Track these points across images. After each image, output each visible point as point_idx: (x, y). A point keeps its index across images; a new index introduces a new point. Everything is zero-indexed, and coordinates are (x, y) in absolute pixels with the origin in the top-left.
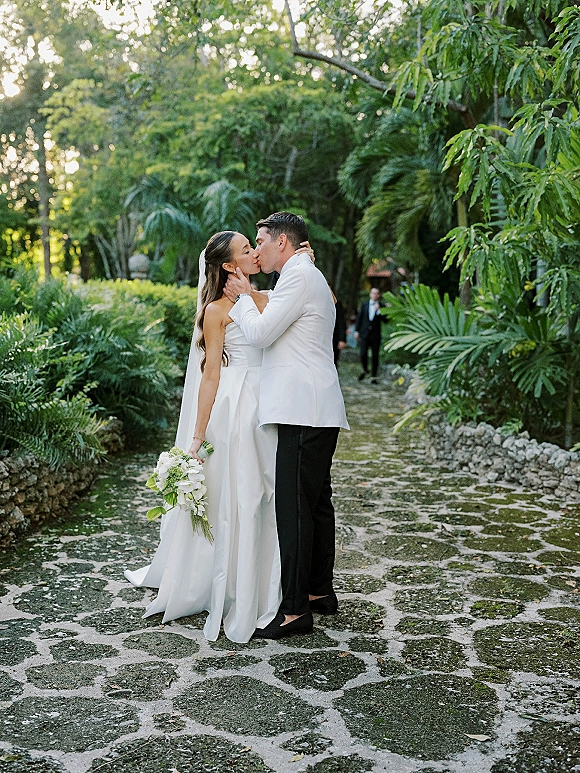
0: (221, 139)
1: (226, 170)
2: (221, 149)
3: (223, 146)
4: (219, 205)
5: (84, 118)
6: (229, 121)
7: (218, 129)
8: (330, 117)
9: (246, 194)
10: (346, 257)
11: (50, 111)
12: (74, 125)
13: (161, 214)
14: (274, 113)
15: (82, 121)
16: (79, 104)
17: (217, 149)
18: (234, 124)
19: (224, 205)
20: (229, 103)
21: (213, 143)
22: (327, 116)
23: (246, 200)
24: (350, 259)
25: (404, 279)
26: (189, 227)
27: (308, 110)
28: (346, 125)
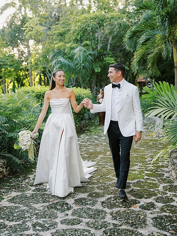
0: (81, 32)
1: (83, 44)
2: (81, 37)
3: (82, 35)
4: (80, 56)
5: (37, 31)
6: (84, 26)
7: (80, 29)
8: (121, 23)
9: (90, 52)
10: (130, 76)
11: (25, 29)
12: (34, 33)
13: (58, 61)
14: (101, 22)
15: (36, 32)
16: (36, 26)
17: (79, 36)
18: (86, 26)
19: (82, 56)
20: (84, 19)
21: (78, 34)
22: (120, 22)
23: (90, 54)
24: (131, 76)
25: (149, 82)
26: (69, 65)
27: (112, 20)
28: (127, 25)
